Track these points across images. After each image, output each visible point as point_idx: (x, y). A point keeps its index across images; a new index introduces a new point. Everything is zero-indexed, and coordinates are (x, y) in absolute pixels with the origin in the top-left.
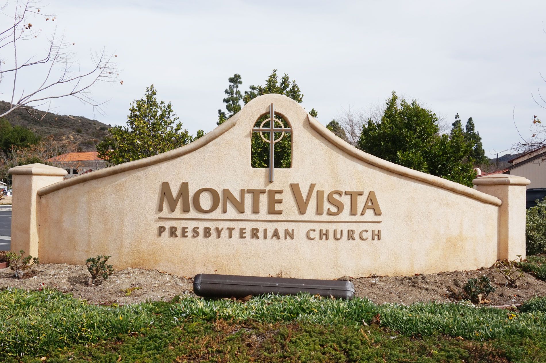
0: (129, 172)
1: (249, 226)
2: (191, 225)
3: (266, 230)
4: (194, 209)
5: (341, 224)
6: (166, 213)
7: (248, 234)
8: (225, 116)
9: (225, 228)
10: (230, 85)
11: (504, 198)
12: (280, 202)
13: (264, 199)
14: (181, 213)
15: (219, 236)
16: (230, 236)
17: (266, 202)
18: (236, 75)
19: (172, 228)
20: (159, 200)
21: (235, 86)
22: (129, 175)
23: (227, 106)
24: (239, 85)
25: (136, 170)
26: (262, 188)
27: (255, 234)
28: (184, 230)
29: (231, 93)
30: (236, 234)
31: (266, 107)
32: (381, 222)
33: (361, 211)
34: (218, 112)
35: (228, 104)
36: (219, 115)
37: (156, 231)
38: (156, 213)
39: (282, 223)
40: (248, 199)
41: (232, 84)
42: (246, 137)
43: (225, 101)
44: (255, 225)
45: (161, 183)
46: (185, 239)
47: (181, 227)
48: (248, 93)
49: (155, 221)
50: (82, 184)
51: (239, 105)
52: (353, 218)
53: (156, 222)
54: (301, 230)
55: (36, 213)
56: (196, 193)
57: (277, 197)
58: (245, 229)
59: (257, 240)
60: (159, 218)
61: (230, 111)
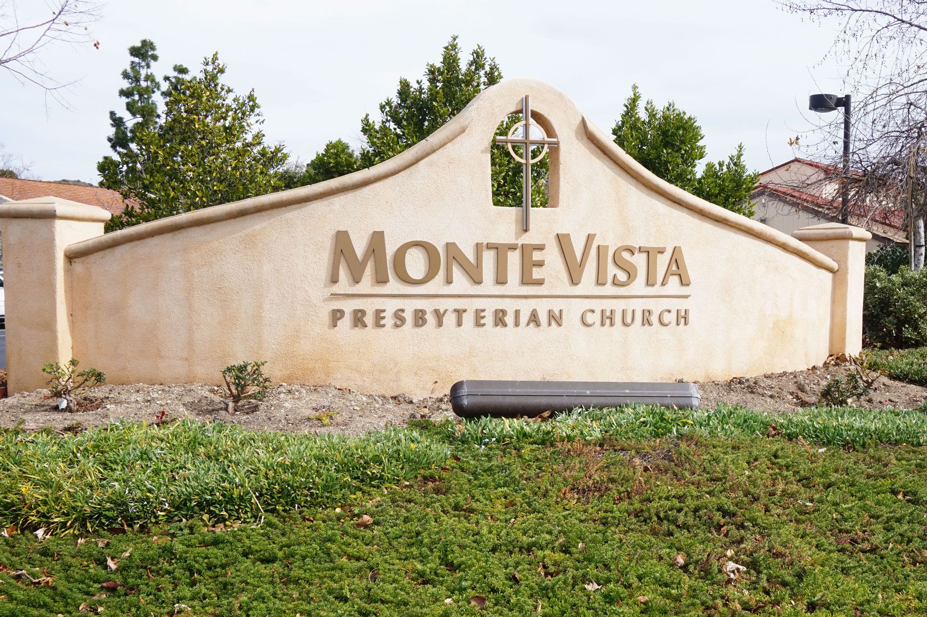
0: (269, 212)
1: (490, 306)
2: (390, 306)
3: (517, 313)
4: (396, 277)
5: (632, 299)
6: (344, 285)
7: (489, 320)
8: (124, 125)
9: (451, 309)
10: (133, 62)
11: (842, 260)
12: (540, 264)
13: (514, 259)
14: (372, 285)
15: (440, 324)
16: (459, 324)
17: (518, 265)
18: (144, 42)
19: (356, 312)
20: (331, 262)
21: (143, 64)
22: (269, 219)
23: (128, 104)
24: (152, 63)
25: (284, 209)
26: (511, 240)
27: (500, 318)
28: (379, 315)
29: (135, 77)
30: (468, 319)
31: (517, 101)
32: (690, 296)
33: (661, 279)
34: (108, 115)
35: (129, 100)
36: (111, 122)
37: (326, 319)
38: (325, 287)
39: (544, 300)
40: (489, 259)
41: (137, 60)
42: (483, 152)
43: (123, 93)
44: (500, 304)
45: (333, 232)
46: (381, 331)
47: (374, 309)
48: (169, 80)
49: (324, 301)
50: (170, 235)
51: (152, 104)
52: (651, 291)
53: (326, 303)
54: (573, 310)
55: (66, 292)
56: (398, 250)
57: (537, 256)
58: (483, 311)
59: (504, 329)
60: (332, 294)
61: (134, 114)
